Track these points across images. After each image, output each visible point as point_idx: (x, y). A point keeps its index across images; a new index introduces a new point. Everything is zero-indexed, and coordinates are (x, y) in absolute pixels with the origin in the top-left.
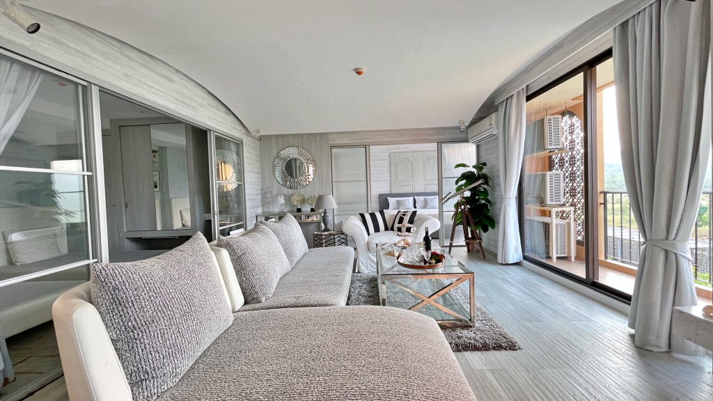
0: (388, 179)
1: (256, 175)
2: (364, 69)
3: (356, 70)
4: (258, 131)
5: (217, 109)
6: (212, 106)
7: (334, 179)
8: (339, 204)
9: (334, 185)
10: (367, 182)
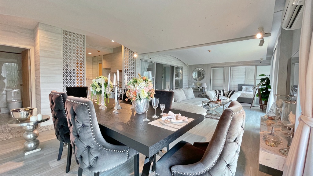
2: (211, 50)
3: (209, 50)
4: (187, 64)
5: (177, 60)
7: (211, 78)
8: (213, 87)
9: (211, 80)
10: (224, 79)
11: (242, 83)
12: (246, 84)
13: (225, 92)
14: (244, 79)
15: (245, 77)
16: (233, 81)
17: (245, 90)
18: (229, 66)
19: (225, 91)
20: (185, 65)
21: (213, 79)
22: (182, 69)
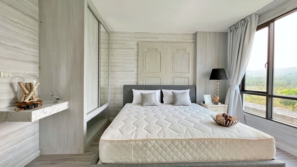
0: (135, 69)
14: (135, 72)
15: (138, 66)
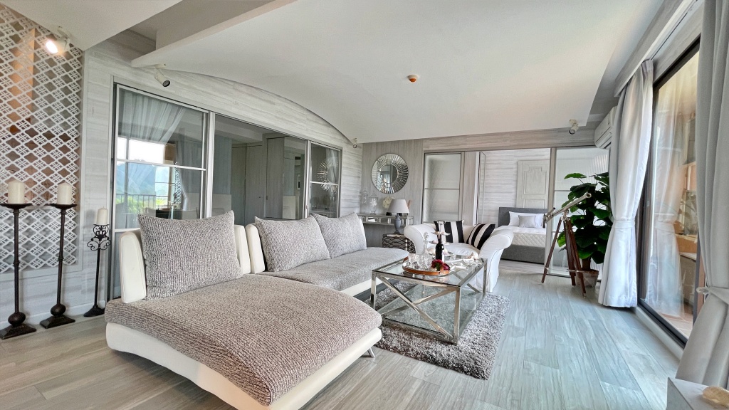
1: (357, 179)
2: (418, 77)
3: (409, 77)
4: (355, 140)
5: (316, 122)
6: (311, 120)
7: (426, 186)
8: (431, 211)
9: (426, 191)
10: (461, 190)
11: (509, 203)
12: (519, 206)
13: (465, 228)
15: (516, 187)
16: (486, 199)
17: (518, 223)
18: (474, 150)
19: (465, 224)
20: (348, 141)
21: (432, 189)
22: (339, 152)
